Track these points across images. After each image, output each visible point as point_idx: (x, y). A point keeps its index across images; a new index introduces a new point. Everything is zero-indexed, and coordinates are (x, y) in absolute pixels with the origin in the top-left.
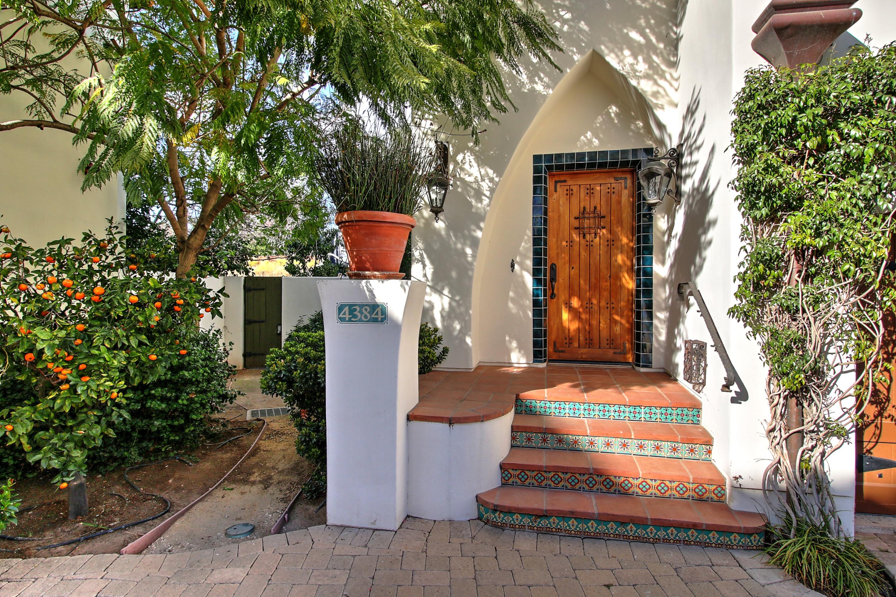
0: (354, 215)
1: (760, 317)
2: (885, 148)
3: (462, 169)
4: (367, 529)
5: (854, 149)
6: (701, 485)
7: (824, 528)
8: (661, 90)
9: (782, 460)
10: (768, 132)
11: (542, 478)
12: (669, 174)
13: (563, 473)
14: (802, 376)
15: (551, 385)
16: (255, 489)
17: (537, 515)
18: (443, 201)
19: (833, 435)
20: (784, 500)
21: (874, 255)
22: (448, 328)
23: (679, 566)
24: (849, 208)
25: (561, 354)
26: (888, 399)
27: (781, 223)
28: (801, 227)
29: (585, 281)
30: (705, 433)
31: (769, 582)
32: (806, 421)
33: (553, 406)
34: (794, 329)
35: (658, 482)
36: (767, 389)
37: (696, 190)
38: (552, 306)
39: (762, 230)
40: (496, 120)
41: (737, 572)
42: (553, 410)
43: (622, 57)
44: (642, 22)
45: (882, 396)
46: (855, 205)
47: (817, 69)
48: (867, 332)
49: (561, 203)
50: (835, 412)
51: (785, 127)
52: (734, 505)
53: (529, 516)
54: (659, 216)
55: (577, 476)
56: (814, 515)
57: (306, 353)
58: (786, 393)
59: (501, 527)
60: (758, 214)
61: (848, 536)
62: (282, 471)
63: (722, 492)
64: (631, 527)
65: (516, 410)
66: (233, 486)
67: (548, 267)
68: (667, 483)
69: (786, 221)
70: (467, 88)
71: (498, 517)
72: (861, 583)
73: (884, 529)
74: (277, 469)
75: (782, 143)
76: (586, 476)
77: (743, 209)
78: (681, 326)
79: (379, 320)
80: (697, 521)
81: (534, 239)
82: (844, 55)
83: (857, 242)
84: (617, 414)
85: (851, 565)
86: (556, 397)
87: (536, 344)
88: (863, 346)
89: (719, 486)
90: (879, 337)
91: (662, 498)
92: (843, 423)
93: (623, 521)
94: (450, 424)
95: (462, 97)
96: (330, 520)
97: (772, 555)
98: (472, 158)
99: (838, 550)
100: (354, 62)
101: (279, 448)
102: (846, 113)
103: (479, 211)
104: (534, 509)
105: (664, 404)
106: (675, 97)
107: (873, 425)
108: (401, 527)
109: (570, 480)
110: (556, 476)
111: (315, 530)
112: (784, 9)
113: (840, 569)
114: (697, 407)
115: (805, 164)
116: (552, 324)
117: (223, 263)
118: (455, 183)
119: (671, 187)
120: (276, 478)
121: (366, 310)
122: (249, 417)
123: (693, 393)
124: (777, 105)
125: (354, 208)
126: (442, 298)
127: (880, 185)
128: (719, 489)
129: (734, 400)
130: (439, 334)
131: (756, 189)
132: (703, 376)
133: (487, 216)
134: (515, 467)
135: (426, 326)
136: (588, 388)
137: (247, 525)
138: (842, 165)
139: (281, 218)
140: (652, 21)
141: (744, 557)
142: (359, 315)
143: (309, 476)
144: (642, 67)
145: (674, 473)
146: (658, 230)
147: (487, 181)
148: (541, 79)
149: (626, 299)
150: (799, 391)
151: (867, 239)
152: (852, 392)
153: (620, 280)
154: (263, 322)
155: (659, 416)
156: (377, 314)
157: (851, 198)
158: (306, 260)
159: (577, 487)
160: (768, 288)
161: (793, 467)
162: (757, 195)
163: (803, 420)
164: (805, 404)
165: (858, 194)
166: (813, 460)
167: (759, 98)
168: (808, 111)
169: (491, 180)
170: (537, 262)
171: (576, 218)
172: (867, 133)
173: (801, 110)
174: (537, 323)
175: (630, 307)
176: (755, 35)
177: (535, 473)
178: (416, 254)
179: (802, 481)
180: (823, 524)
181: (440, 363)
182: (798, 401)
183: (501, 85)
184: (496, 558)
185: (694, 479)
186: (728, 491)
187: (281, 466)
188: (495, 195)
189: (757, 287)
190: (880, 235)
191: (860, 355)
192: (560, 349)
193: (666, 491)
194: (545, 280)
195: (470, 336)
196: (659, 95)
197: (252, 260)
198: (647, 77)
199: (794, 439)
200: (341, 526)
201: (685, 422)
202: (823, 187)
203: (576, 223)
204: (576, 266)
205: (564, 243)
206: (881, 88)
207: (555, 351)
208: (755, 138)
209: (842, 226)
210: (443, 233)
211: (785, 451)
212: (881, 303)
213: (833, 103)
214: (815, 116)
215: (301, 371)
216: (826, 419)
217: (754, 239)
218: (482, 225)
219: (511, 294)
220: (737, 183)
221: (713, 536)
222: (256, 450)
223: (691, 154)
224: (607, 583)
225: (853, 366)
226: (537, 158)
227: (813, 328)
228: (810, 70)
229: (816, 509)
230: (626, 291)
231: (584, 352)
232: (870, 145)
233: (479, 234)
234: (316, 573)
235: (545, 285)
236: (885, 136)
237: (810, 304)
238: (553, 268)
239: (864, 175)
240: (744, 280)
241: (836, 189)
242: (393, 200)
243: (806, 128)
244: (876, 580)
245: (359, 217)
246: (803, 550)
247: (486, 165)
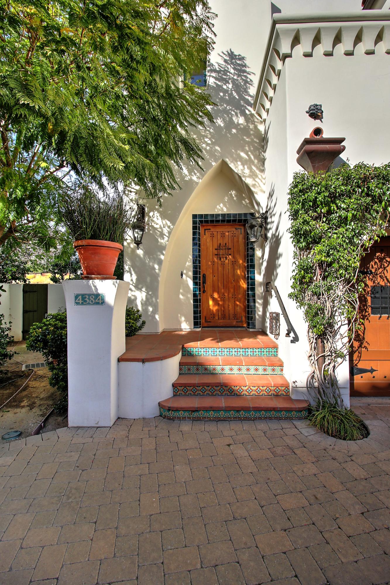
0: (84, 242)
1: (303, 298)
2: (357, 214)
3: (153, 221)
4: (93, 427)
5: (343, 213)
6: (277, 387)
7: (335, 405)
8: (257, 184)
9: (315, 371)
10: (304, 204)
11: (196, 390)
12: (261, 227)
13: (207, 386)
14: (323, 327)
15: (202, 339)
16: (24, 410)
17: (192, 411)
18: (141, 238)
19: (338, 357)
20: (317, 392)
21: (353, 265)
22: (146, 310)
23: (266, 431)
24: (342, 242)
25: (209, 323)
26: (364, 338)
27: (312, 250)
28: (320, 252)
29: (221, 284)
30: (280, 360)
31: (309, 434)
32: (326, 350)
33: (202, 350)
34: (319, 303)
35: (256, 387)
36: (307, 335)
37: (273, 235)
38: (203, 297)
39: (303, 254)
40: (171, 194)
41: (294, 431)
42: (202, 353)
43: (237, 165)
44: (247, 148)
45: (361, 337)
46: (345, 241)
47: (326, 174)
48: (351, 304)
49: (208, 241)
50: (339, 345)
51: (312, 202)
52: (293, 397)
53: (188, 412)
54: (257, 249)
55: (214, 387)
56: (330, 398)
57: (56, 324)
58: (316, 337)
59: (172, 419)
60: (301, 245)
61: (346, 407)
62: (43, 398)
63: (288, 390)
64: (242, 413)
65: (182, 354)
66: (10, 409)
67: (201, 276)
68: (261, 388)
69: (314, 249)
70: (154, 175)
71: (171, 414)
72: (352, 430)
73: (363, 403)
74: (39, 398)
75: (311, 210)
76: (219, 387)
77: (294, 243)
78: (269, 307)
79: (100, 303)
80: (275, 406)
81: (193, 260)
82: (337, 167)
83: (346, 259)
84: (236, 353)
85: (347, 422)
86: (204, 346)
87: (195, 318)
88: (350, 311)
89: (286, 387)
90: (357, 306)
91: (258, 397)
92: (343, 350)
93: (238, 410)
94: (143, 362)
95: (151, 180)
96: (70, 424)
97: (311, 420)
98: (158, 215)
99: (342, 415)
100: (80, 151)
101: (41, 385)
102: (339, 196)
103: (162, 245)
104: (190, 408)
105: (260, 346)
106: (264, 188)
107: (357, 352)
108: (114, 424)
109: (211, 390)
110: (203, 389)
111: (61, 431)
112: (311, 143)
113: (342, 424)
114: (276, 347)
115: (322, 221)
116: (204, 306)
117: (9, 276)
118: (149, 228)
119: (263, 233)
120: (38, 402)
121: (92, 297)
122: (24, 368)
123: (274, 340)
124: (308, 191)
125: (85, 238)
126: (141, 293)
127: (355, 232)
128: (286, 389)
129: (292, 342)
130: (139, 313)
131: (300, 233)
132: (278, 331)
133: (167, 247)
134: (181, 385)
135: (132, 309)
136: (221, 340)
137: (16, 431)
138: (338, 221)
139: (46, 248)
140: (252, 149)
141: (298, 423)
142: (88, 300)
143: (59, 400)
144: (247, 171)
145: (264, 382)
146: (257, 257)
147: (166, 228)
148: (195, 174)
149: (242, 293)
150: (322, 335)
151: (349, 258)
152: (346, 334)
153: (239, 283)
154: (35, 311)
155: (257, 353)
156: (99, 300)
157: (342, 238)
158: (64, 274)
159: (215, 394)
160: (306, 283)
161: (321, 374)
162: (300, 236)
163: (324, 350)
164: (325, 342)
165: (345, 236)
166: (329, 370)
167: (300, 187)
168: (322, 194)
169: (169, 227)
170: (195, 273)
171: (216, 249)
172: (349, 206)
173: (319, 193)
174: (195, 306)
175: (244, 297)
176: (298, 155)
177: (191, 388)
178: (126, 268)
179: (325, 381)
180: (335, 402)
181: (141, 330)
182: (322, 340)
183: (172, 175)
184: (169, 436)
185: (274, 385)
186: (290, 389)
187: (42, 396)
188: (171, 236)
189: (301, 283)
190: (356, 256)
191: (349, 316)
192: (208, 320)
193: (260, 392)
194: (200, 283)
195: (158, 314)
196: (255, 186)
197: (28, 274)
198: (250, 176)
199: (321, 360)
200: (77, 427)
201: (270, 355)
202: (330, 233)
203: (216, 252)
204: (216, 275)
205: (210, 263)
206: (354, 184)
207: (206, 322)
208: (298, 207)
209: (338, 251)
210: (142, 256)
211: (317, 367)
212: (357, 289)
213: (333, 191)
214: (325, 196)
215: (52, 335)
216: (335, 349)
217: (299, 259)
218: (164, 252)
219: (181, 291)
220: (291, 230)
221: (283, 414)
222: (26, 387)
223: (271, 217)
224: (228, 444)
225: (346, 322)
226: (194, 216)
227: (327, 303)
228: (323, 174)
229: (332, 395)
230: (242, 289)
231: (221, 322)
232: (350, 212)
233: (162, 257)
234: (59, 455)
235: (200, 285)
236: (357, 208)
237: (326, 291)
238: (204, 276)
239: (348, 226)
240: (295, 279)
241: (336, 233)
242: (109, 234)
243: (321, 202)
244: (359, 428)
245: (88, 243)
246: (325, 416)
247: (166, 219)
